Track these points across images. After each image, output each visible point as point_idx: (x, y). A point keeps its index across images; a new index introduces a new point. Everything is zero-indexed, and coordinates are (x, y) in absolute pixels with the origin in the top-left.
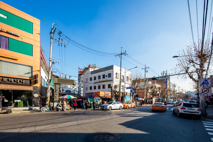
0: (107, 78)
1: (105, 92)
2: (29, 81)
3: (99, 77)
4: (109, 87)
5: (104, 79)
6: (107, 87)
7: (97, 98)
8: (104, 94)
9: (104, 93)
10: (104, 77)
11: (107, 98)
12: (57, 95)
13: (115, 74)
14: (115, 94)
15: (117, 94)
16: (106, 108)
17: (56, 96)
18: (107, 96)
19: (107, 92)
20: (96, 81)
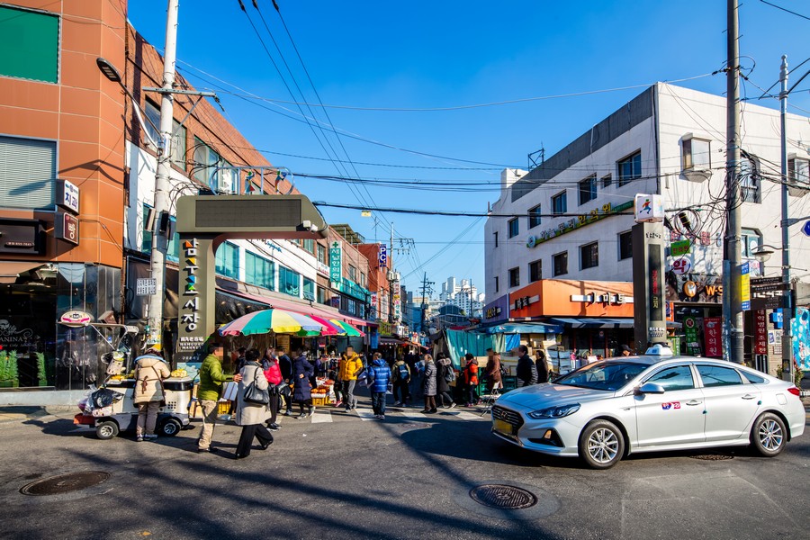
0: (606, 196)
1: (587, 283)
2: (32, 230)
3: (559, 202)
4: (624, 254)
5: (589, 208)
6: (608, 250)
7: (518, 329)
8: (578, 298)
9: (582, 288)
10: (587, 190)
11: (609, 325)
12: (194, 309)
13: (678, 150)
14: (683, 295)
15: (696, 297)
16: (543, 441)
17: (188, 316)
18: (611, 312)
19: (604, 284)
20: (537, 232)
